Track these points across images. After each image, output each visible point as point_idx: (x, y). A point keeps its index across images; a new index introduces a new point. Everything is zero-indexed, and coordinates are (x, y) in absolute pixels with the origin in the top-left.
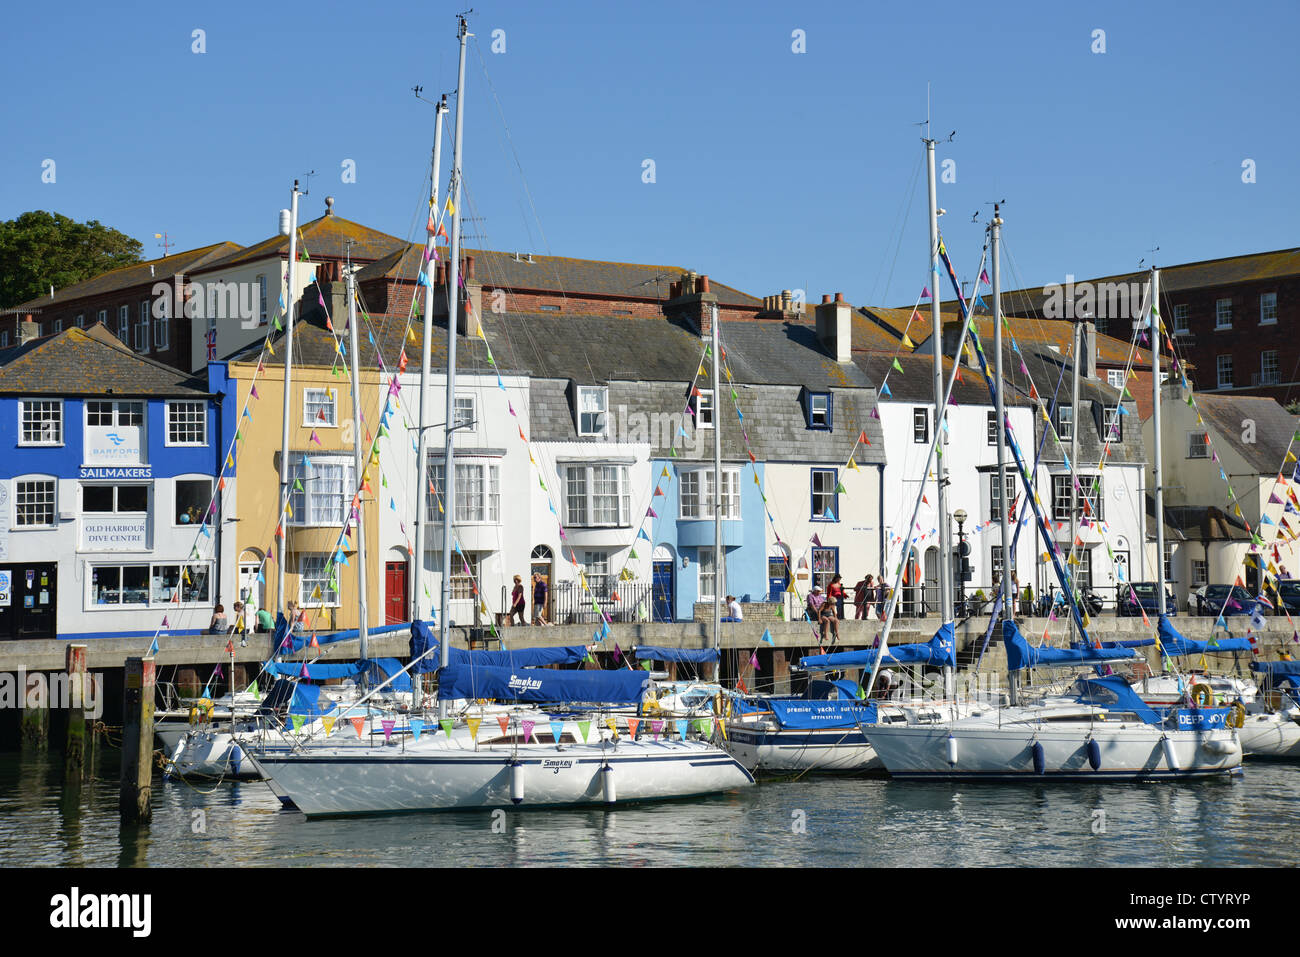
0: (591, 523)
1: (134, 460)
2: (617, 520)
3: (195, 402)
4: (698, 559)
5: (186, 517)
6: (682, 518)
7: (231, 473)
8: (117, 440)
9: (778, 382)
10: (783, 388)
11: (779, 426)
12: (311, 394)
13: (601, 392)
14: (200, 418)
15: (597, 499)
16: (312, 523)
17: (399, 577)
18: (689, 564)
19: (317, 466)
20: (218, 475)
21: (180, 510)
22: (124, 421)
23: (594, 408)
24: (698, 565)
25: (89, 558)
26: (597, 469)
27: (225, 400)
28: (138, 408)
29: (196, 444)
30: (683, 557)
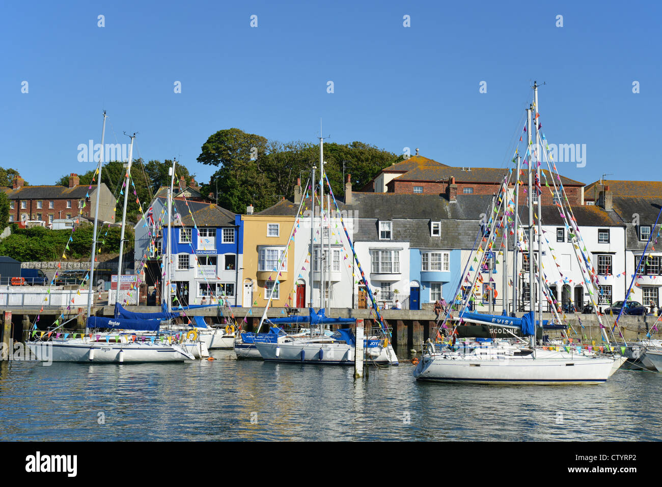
0: (380, 272)
1: (212, 248)
2: (391, 271)
3: (231, 228)
4: (430, 286)
5: (228, 267)
6: (423, 270)
7: (242, 253)
8: (208, 241)
9: (471, 218)
10: (473, 221)
11: (469, 235)
12: (270, 225)
13: (390, 223)
14: (233, 234)
15: (383, 263)
16: (266, 270)
17: (302, 289)
18: (425, 288)
19: (269, 250)
20: (237, 253)
21: (226, 265)
22: (210, 235)
23: (387, 229)
24: (430, 289)
25: (198, 280)
26: (383, 252)
27: (240, 228)
28: (214, 231)
29: (231, 243)
30: (423, 286)
